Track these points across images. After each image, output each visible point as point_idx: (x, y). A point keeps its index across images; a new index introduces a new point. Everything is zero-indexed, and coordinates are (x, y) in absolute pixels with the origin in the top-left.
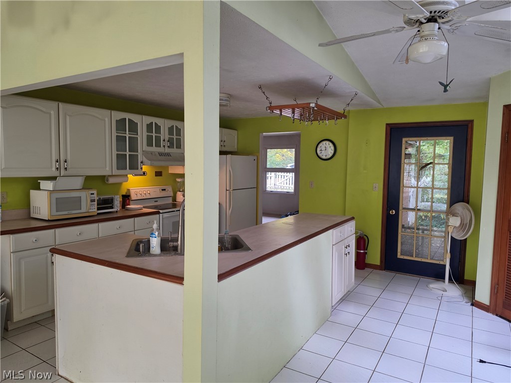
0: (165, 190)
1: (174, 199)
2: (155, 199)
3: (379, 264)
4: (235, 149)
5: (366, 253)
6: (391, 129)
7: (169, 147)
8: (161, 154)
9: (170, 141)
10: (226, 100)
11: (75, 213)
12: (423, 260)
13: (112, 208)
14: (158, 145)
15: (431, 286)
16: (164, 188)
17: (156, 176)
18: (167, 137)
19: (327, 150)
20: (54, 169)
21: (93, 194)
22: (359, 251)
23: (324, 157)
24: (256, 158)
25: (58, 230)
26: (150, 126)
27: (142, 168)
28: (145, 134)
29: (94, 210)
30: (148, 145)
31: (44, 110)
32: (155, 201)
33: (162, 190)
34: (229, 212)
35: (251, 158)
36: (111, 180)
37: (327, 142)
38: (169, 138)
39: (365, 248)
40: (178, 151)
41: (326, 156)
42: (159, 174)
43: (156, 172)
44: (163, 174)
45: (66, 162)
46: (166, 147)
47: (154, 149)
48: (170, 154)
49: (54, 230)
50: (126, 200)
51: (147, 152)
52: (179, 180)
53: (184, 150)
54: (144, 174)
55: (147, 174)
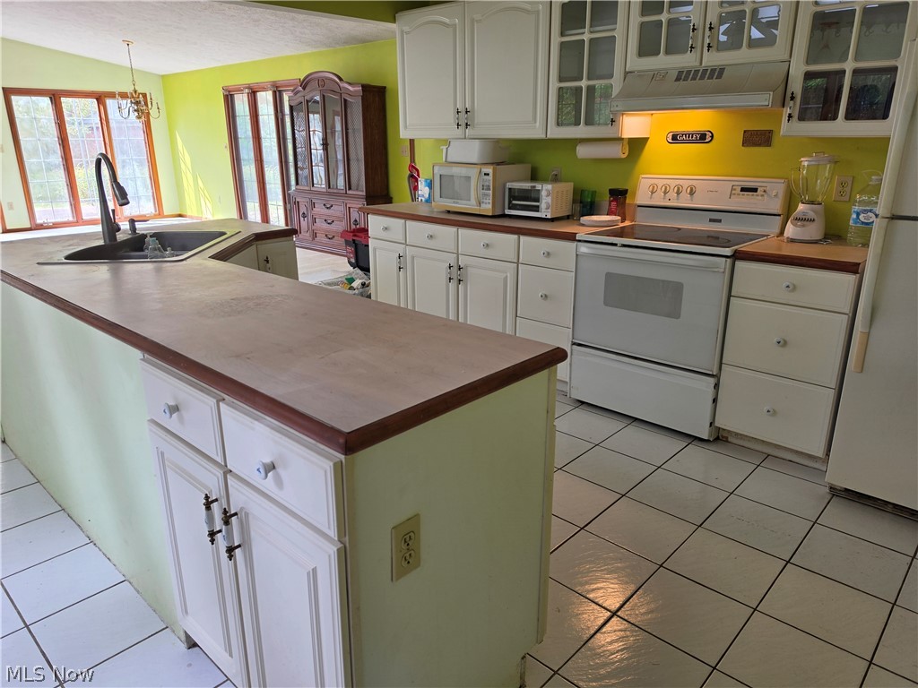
0: (755, 190)
2: (715, 214)
8: (682, 75)
11: (462, 205)
13: (536, 209)
14: (676, 45)
16: (750, 185)
17: (746, 144)
21: (488, 174)
28: (637, 20)
29: (487, 206)
30: (642, 53)
31: (447, 21)
32: (711, 220)
33: (743, 190)
36: (583, 151)
38: (723, 14)
40: (760, 55)
42: (757, 138)
43: (745, 132)
45: (467, 112)
46: (704, 51)
47: (662, 61)
48: (722, 70)
49: (403, 221)
50: (610, 202)
51: (641, 74)
52: (805, 162)
53: (789, 51)
54: (702, 138)
55: (712, 137)
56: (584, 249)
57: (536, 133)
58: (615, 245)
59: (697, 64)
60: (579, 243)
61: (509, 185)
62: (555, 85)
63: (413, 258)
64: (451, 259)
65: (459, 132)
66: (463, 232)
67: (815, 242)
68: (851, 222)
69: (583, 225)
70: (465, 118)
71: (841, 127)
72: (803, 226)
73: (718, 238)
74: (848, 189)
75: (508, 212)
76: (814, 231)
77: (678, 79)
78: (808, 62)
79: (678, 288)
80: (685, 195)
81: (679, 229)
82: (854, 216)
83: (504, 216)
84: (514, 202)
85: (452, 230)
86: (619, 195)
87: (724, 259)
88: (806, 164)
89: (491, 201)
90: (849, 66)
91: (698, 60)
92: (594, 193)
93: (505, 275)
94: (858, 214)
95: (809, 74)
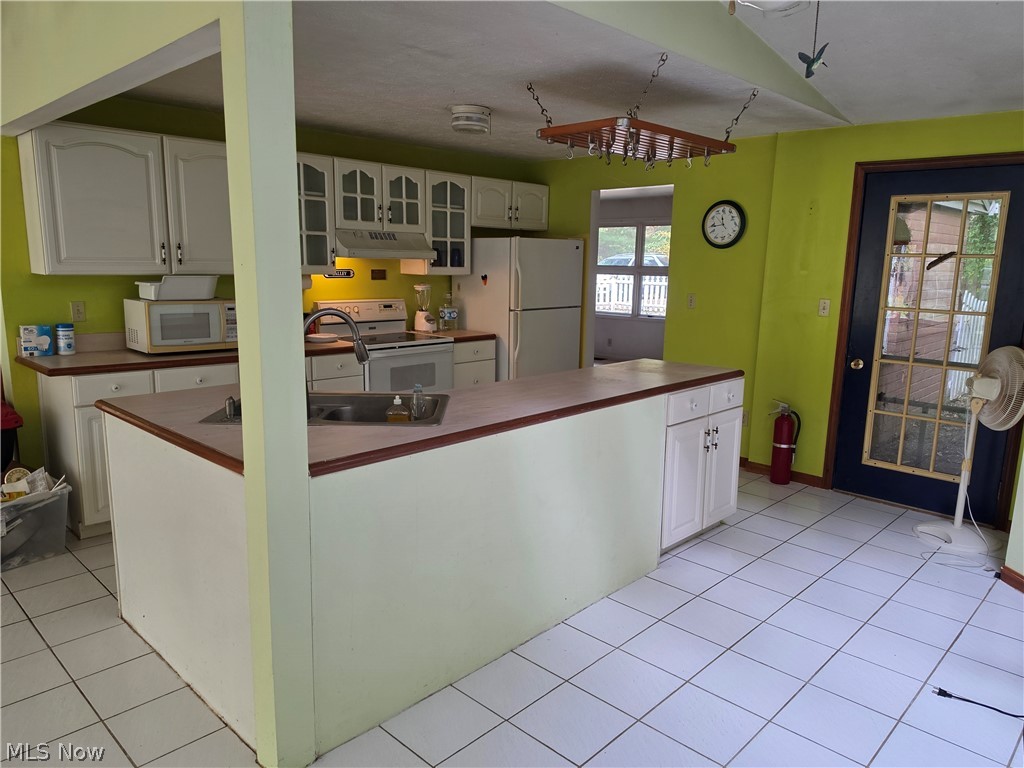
0: (390, 306)
1: (411, 325)
2: (372, 324)
3: (821, 476)
4: (542, 225)
5: (793, 450)
6: (866, 174)
7: (390, 220)
8: (374, 236)
9: (395, 208)
10: (479, 120)
11: (197, 343)
12: (918, 472)
14: (368, 216)
15: (921, 528)
16: (387, 303)
17: (373, 278)
18: (387, 201)
19: (724, 225)
20: (158, 261)
21: (233, 309)
22: (778, 446)
23: (719, 241)
24: (580, 243)
25: (158, 373)
26: (349, 180)
27: (334, 263)
28: (340, 194)
29: (235, 340)
30: (346, 217)
31: (135, 150)
32: (370, 328)
33: (385, 307)
34: (514, 355)
35: (571, 243)
37: (727, 208)
38: (391, 202)
39: (792, 438)
40: (412, 228)
41: (723, 238)
42: (379, 275)
44: (389, 274)
45: (179, 248)
46: (386, 222)
47: (359, 224)
48: (395, 236)
49: (150, 372)
51: (345, 231)
52: (419, 288)
53: (425, 228)
54: (348, 274)
55: (354, 274)
58: (395, 348)
59: (381, 229)
65: (167, 268)
71: (448, 270)
77: (372, 237)
78: (434, 236)
79: (433, 366)
85: (234, 366)
90: (449, 240)
91: (382, 226)
95: (434, 242)
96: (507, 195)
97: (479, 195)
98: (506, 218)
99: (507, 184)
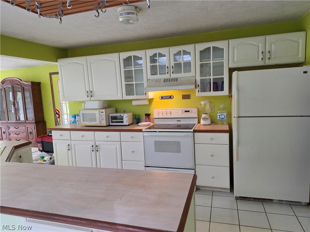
0: (189, 111)
2: (179, 119)
4: (298, 58)
7: (173, 72)
11: (93, 123)
13: (122, 122)
14: (162, 72)
16: (187, 110)
17: (184, 99)
18: (172, 64)
21: (103, 112)
27: (145, 94)
28: (149, 65)
29: (104, 123)
30: (152, 74)
31: (79, 63)
32: (177, 121)
33: (185, 111)
36: (134, 103)
38: (175, 64)
40: (188, 74)
42: (186, 97)
43: (182, 95)
44: (192, 97)
45: (91, 92)
47: (158, 76)
48: (177, 79)
49: (69, 131)
50: (146, 118)
51: (152, 80)
52: (202, 103)
53: (195, 74)
55: (173, 97)
56: (146, 134)
57: (119, 97)
58: (157, 132)
59: (170, 77)
60: (144, 132)
61: (110, 115)
62: (124, 83)
63: (75, 145)
64: (93, 143)
65: (89, 99)
66: (96, 133)
67: (209, 125)
68: (218, 118)
69: (139, 126)
70: (90, 94)
71: (212, 93)
72: (206, 120)
73: (180, 126)
74: (213, 109)
75: (111, 124)
76: (208, 122)
77: (164, 81)
78: (201, 76)
79: (179, 143)
80: (165, 114)
81: (170, 124)
82: (219, 116)
83: (109, 125)
84: (113, 121)
85: (93, 132)
86: (148, 115)
87: (191, 133)
88: (203, 103)
89: (105, 121)
90: (212, 77)
91: (170, 76)
92: (139, 115)
93: (116, 146)
94: (220, 116)
95: (201, 80)
96: (260, 45)
97: (236, 50)
98: (260, 59)
99: (261, 38)
